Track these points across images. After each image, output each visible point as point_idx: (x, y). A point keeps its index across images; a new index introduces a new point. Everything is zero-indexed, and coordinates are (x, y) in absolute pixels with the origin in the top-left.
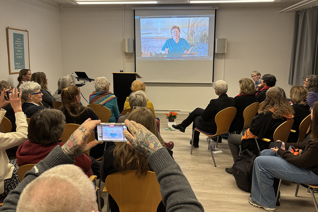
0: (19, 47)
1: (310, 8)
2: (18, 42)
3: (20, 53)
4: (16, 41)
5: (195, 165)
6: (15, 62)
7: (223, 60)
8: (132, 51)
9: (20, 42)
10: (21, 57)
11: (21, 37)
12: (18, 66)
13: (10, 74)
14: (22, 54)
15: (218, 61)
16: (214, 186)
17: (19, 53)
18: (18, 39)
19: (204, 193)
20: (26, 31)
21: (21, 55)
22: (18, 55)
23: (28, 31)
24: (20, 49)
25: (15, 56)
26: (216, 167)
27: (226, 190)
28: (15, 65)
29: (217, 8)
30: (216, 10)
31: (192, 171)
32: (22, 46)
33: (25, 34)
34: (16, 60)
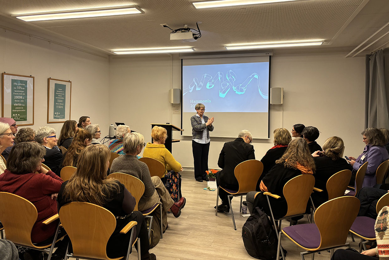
0: (60, 97)
1: (379, 51)
2: (59, 93)
3: (61, 103)
4: (57, 91)
5: (213, 226)
6: (55, 111)
7: (281, 112)
8: (179, 102)
9: (62, 92)
10: (61, 107)
11: (64, 87)
12: (57, 116)
13: (47, 123)
14: (63, 104)
15: (274, 114)
16: (219, 249)
17: (59, 103)
18: (60, 89)
19: (205, 254)
20: (69, 81)
21: (61, 105)
22: (58, 105)
23: (71, 82)
24: (61, 99)
25: (55, 106)
26: (236, 230)
27: (231, 254)
28: (54, 115)
29: (271, 54)
30: (270, 56)
31: (205, 231)
32: (64, 96)
33: (68, 85)
34: (56, 110)
